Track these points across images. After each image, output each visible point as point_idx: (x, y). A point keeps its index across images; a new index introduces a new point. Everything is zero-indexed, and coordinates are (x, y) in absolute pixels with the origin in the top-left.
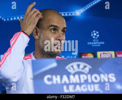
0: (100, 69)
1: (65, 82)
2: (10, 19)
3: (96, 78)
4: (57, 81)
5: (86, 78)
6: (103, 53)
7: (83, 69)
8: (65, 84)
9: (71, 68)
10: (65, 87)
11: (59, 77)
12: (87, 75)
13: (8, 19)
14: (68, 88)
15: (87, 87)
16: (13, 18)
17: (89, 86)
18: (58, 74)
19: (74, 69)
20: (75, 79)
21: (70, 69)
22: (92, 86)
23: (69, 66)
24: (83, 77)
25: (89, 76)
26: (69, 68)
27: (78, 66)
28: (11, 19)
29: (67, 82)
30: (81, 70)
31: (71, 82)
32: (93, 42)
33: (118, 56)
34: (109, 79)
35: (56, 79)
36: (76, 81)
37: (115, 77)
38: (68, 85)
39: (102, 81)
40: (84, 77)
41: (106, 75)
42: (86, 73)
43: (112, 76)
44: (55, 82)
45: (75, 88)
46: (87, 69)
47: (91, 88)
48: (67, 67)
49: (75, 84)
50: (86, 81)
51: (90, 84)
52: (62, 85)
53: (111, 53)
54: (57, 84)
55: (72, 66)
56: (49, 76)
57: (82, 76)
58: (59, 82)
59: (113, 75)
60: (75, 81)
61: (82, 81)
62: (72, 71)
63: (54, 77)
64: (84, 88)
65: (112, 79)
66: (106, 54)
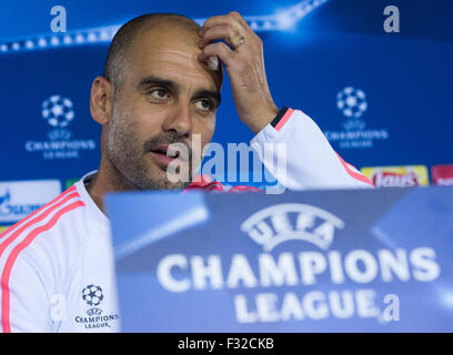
0: (377, 232)
1: (241, 281)
2: (22, 44)
3: (361, 266)
4: (208, 279)
5: (321, 264)
6: (385, 174)
7: (309, 230)
8: (241, 288)
9: (264, 227)
10: (241, 303)
11: (215, 262)
12: (325, 253)
13: (16, 47)
14: (252, 307)
15: (327, 301)
16: (35, 41)
17: (334, 297)
18: (214, 253)
19: (275, 233)
20: (278, 271)
21: (261, 233)
22: (347, 297)
23: (257, 218)
24: (311, 264)
25: (335, 257)
26: (255, 227)
27: (293, 218)
28: (30, 45)
29: (250, 281)
30: (301, 235)
31: (265, 281)
32: (345, 131)
33: (441, 181)
34: (411, 268)
35: (207, 272)
36: (285, 278)
37: (438, 260)
38: (251, 294)
39: (387, 276)
40: (313, 263)
41: (401, 254)
42: (323, 245)
43: (425, 257)
44: (199, 282)
45: (279, 306)
46: (327, 231)
47: (342, 305)
48: (247, 225)
49: (280, 291)
50: (324, 279)
51: (340, 288)
52: (230, 294)
53: (413, 174)
54: (209, 291)
55: (268, 221)
56: (178, 260)
57: (306, 258)
58: (217, 282)
59: (429, 252)
60: (278, 280)
61: (308, 278)
62: (266, 239)
63: (197, 263)
64: (316, 304)
65: (424, 271)
66: (394, 175)
